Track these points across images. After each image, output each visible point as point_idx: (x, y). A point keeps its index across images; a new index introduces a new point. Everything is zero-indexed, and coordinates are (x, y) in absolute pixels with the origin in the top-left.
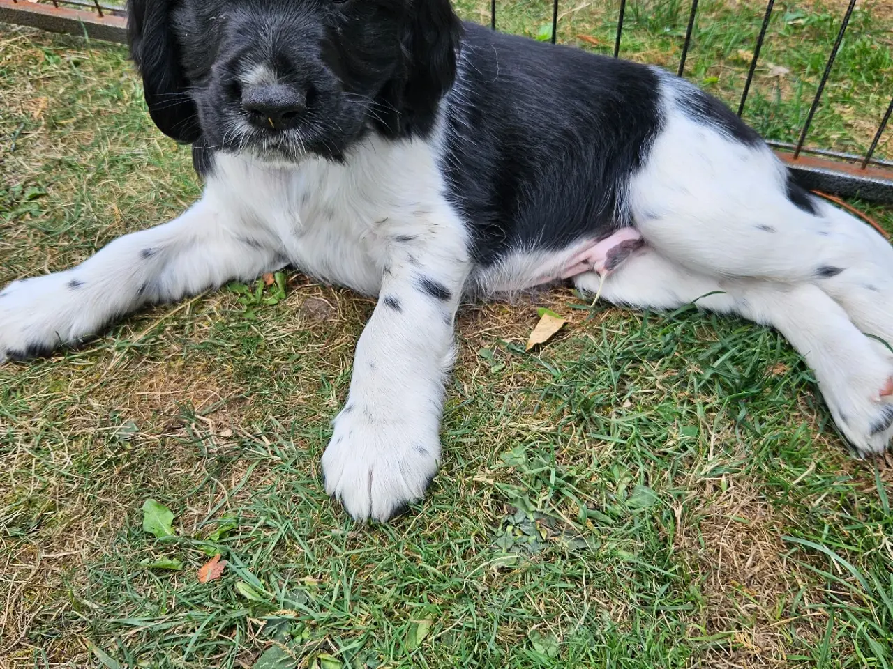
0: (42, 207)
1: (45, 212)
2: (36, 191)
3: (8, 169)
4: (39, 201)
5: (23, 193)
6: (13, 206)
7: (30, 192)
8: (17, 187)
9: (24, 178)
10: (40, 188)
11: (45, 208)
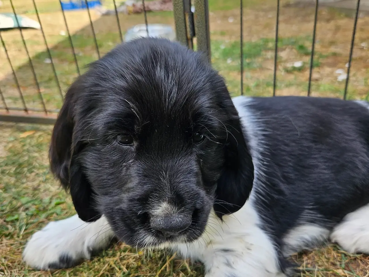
0: (63, 210)
1: (65, 212)
2: (58, 201)
3: (42, 190)
4: (61, 206)
5: (50, 203)
6: (45, 210)
7: (54, 202)
8: (47, 199)
9: (51, 194)
10: (61, 199)
11: (65, 209)
